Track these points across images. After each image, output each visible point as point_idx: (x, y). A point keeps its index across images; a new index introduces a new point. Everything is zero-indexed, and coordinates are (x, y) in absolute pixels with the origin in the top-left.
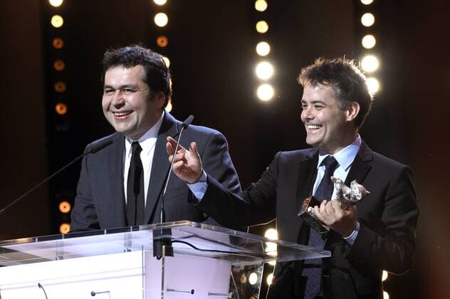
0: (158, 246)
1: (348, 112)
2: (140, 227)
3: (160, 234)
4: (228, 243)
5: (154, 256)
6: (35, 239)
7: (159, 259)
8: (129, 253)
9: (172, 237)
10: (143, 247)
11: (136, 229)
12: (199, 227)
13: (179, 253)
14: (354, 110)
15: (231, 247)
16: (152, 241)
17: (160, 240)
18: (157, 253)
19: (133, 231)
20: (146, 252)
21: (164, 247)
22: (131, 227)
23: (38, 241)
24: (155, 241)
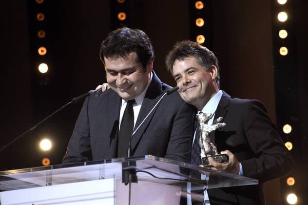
0: (126, 175)
1: (211, 73)
2: (113, 160)
3: (127, 166)
4: (179, 173)
5: (123, 182)
6: (30, 170)
7: (126, 184)
8: (103, 180)
9: (137, 168)
10: (114, 175)
11: (109, 161)
12: (158, 160)
13: (142, 180)
14: (214, 71)
15: (181, 176)
16: (121, 171)
17: (128, 170)
18: (125, 180)
19: (107, 163)
20: (116, 180)
21: (130, 176)
22: (105, 160)
23: (33, 171)
24: (124, 171)
